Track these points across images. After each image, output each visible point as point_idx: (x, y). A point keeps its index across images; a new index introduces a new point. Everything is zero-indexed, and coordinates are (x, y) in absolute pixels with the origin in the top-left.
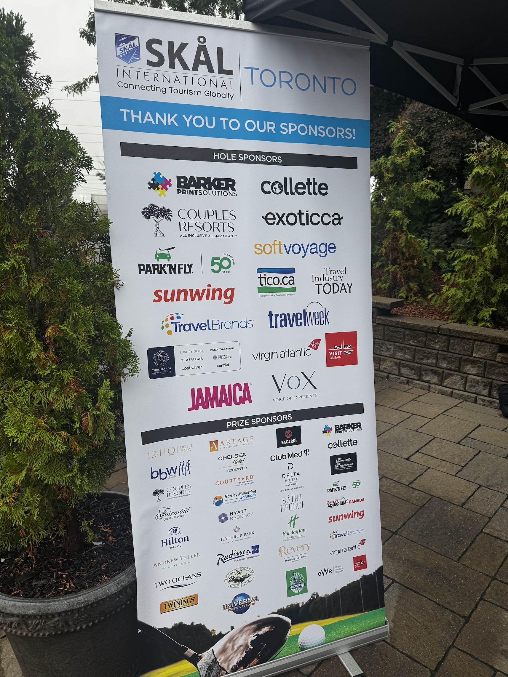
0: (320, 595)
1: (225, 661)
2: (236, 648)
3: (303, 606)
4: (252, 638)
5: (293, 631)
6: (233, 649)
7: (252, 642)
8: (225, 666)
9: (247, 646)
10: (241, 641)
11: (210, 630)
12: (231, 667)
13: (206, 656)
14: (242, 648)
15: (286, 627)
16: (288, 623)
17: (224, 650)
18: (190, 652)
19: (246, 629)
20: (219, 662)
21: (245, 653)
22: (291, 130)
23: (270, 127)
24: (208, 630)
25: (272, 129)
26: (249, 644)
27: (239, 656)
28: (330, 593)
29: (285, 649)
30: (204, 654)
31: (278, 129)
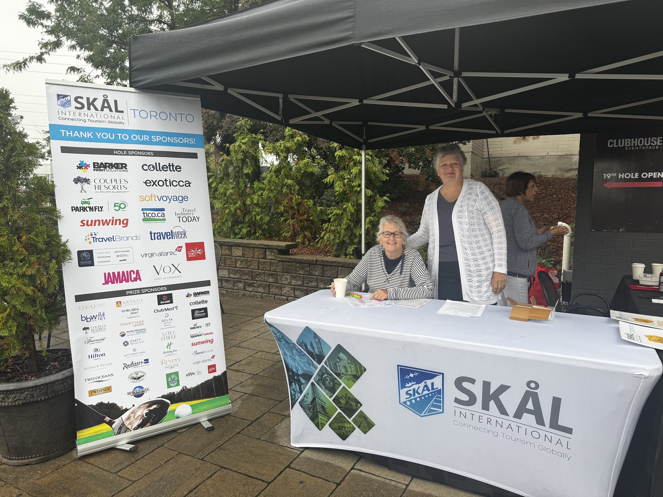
0: (188, 387)
1: (130, 424)
2: (136, 417)
3: (177, 394)
4: (146, 411)
5: (171, 407)
6: (134, 417)
7: (146, 414)
8: (129, 427)
9: (143, 416)
10: (139, 413)
11: (120, 406)
12: (133, 428)
13: (117, 422)
14: (140, 417)
15: (167, 405)
16: (168, 404)
17: (129, 418)
18: (108, 419)
19: (142, 406)
20: (126, 425)
21: (142, 420)
22: (157, 139)
23: (146, 138)
24: (119, 407)
25: (147, 139)
26: (144, 415)
27: (138, 421)
28: (194, 386)
29: (166, 417)
30: (116, 420)
31: (150, 139)
